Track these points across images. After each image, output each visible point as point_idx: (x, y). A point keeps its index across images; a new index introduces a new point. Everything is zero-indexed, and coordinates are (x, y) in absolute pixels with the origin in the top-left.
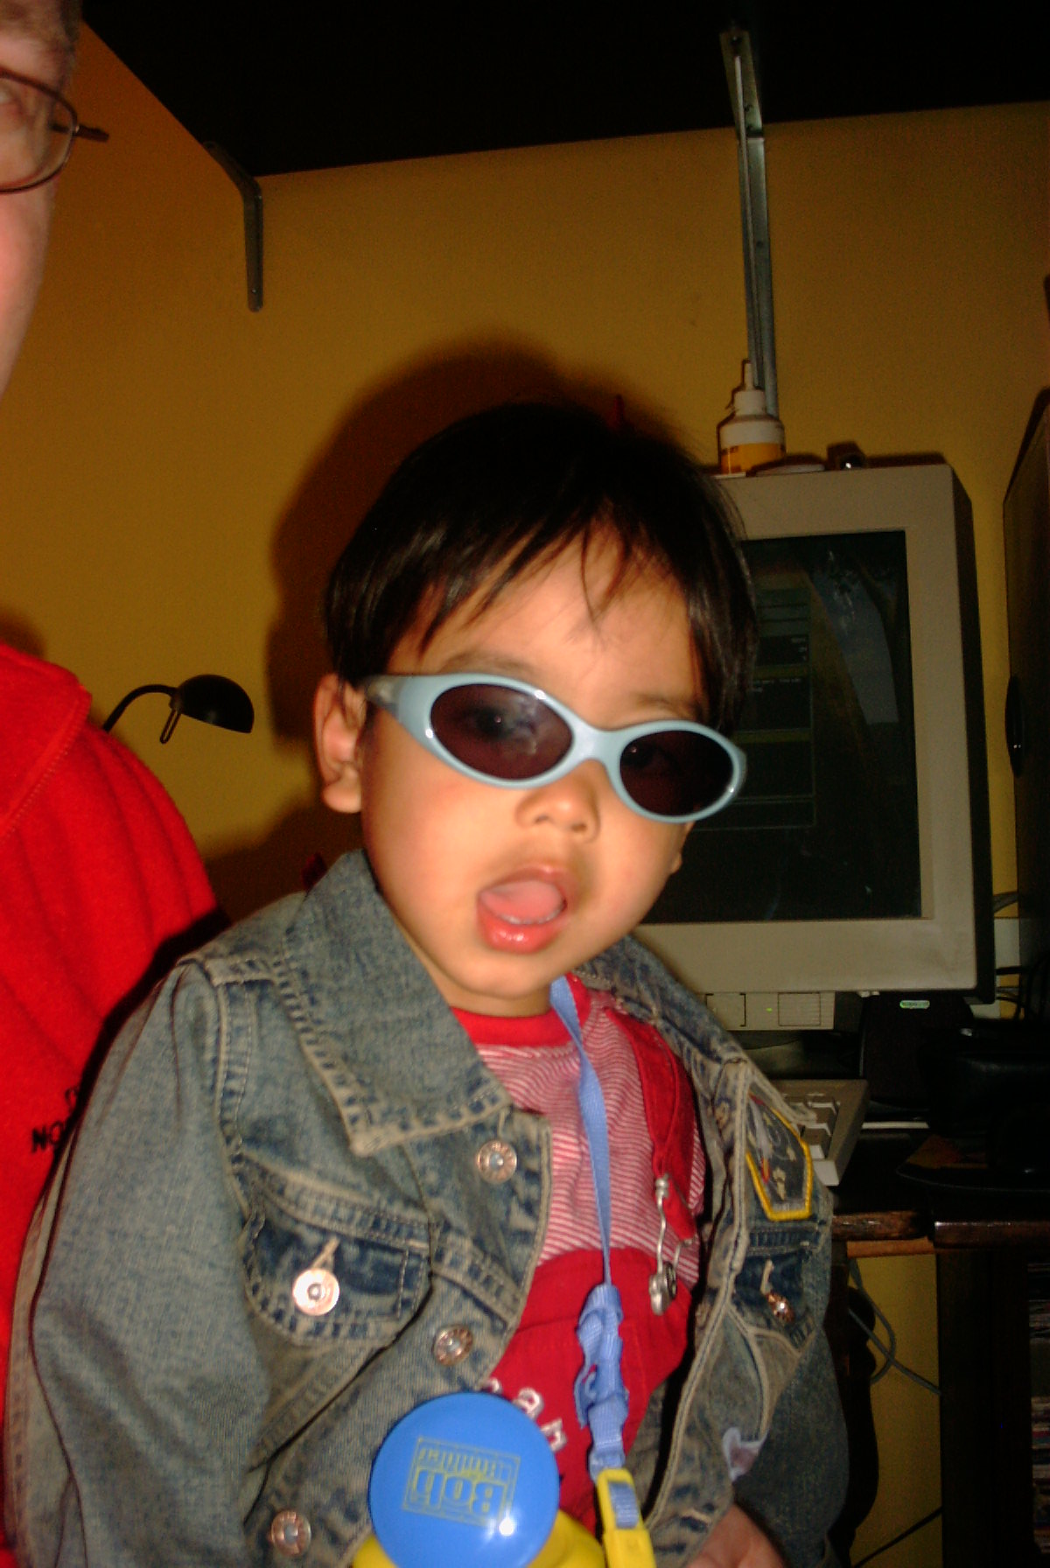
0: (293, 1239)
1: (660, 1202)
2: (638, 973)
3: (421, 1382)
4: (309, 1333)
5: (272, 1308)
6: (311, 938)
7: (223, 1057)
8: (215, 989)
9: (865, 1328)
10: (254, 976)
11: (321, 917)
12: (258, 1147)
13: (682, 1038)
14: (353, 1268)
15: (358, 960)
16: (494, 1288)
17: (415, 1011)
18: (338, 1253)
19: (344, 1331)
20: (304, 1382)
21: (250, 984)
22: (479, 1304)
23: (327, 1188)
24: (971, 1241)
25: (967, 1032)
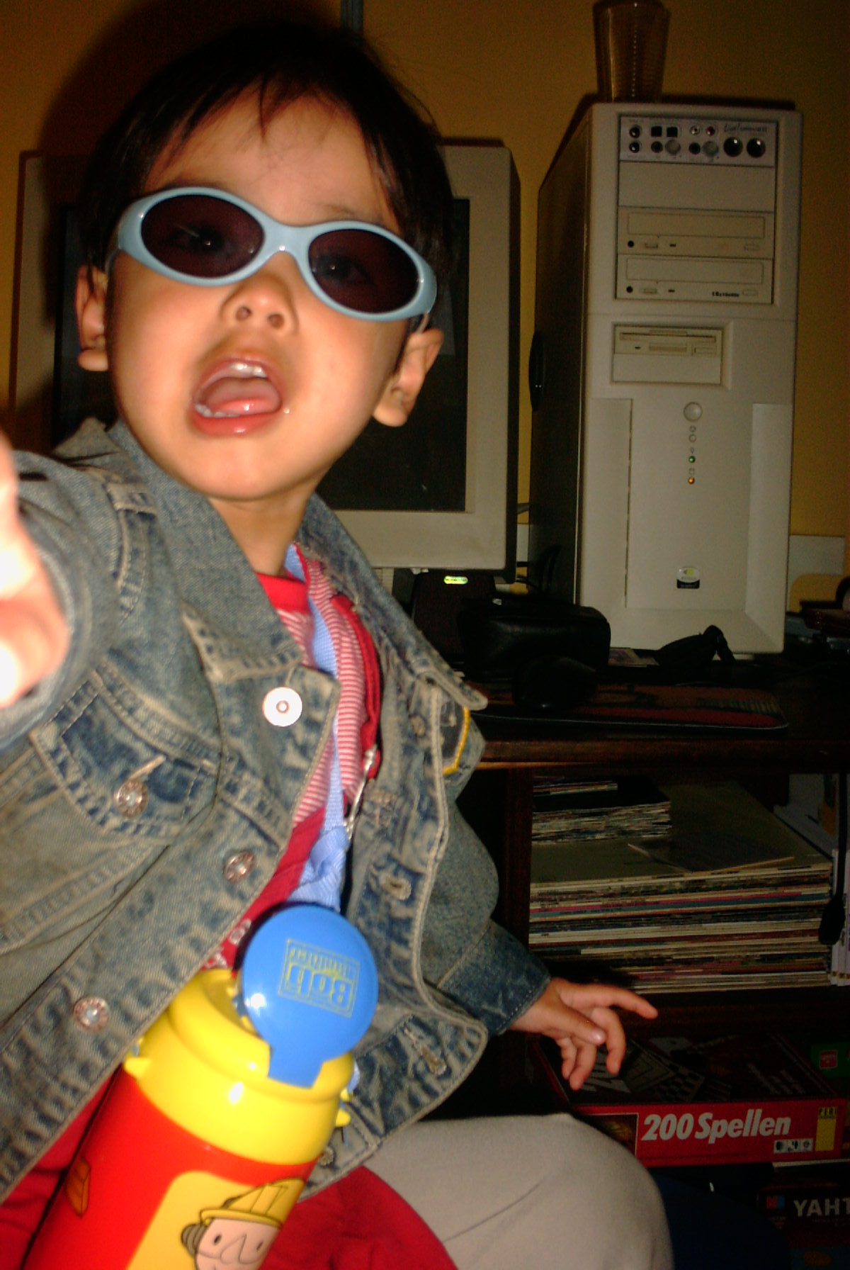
1: (367, 768)
3: (209, 895)
8: (116, 512)
10: (146, 508)
16: (274, 820)
21: (143, 515)
22: (261, 832)
24: (503, 756)
25: (497, 601)
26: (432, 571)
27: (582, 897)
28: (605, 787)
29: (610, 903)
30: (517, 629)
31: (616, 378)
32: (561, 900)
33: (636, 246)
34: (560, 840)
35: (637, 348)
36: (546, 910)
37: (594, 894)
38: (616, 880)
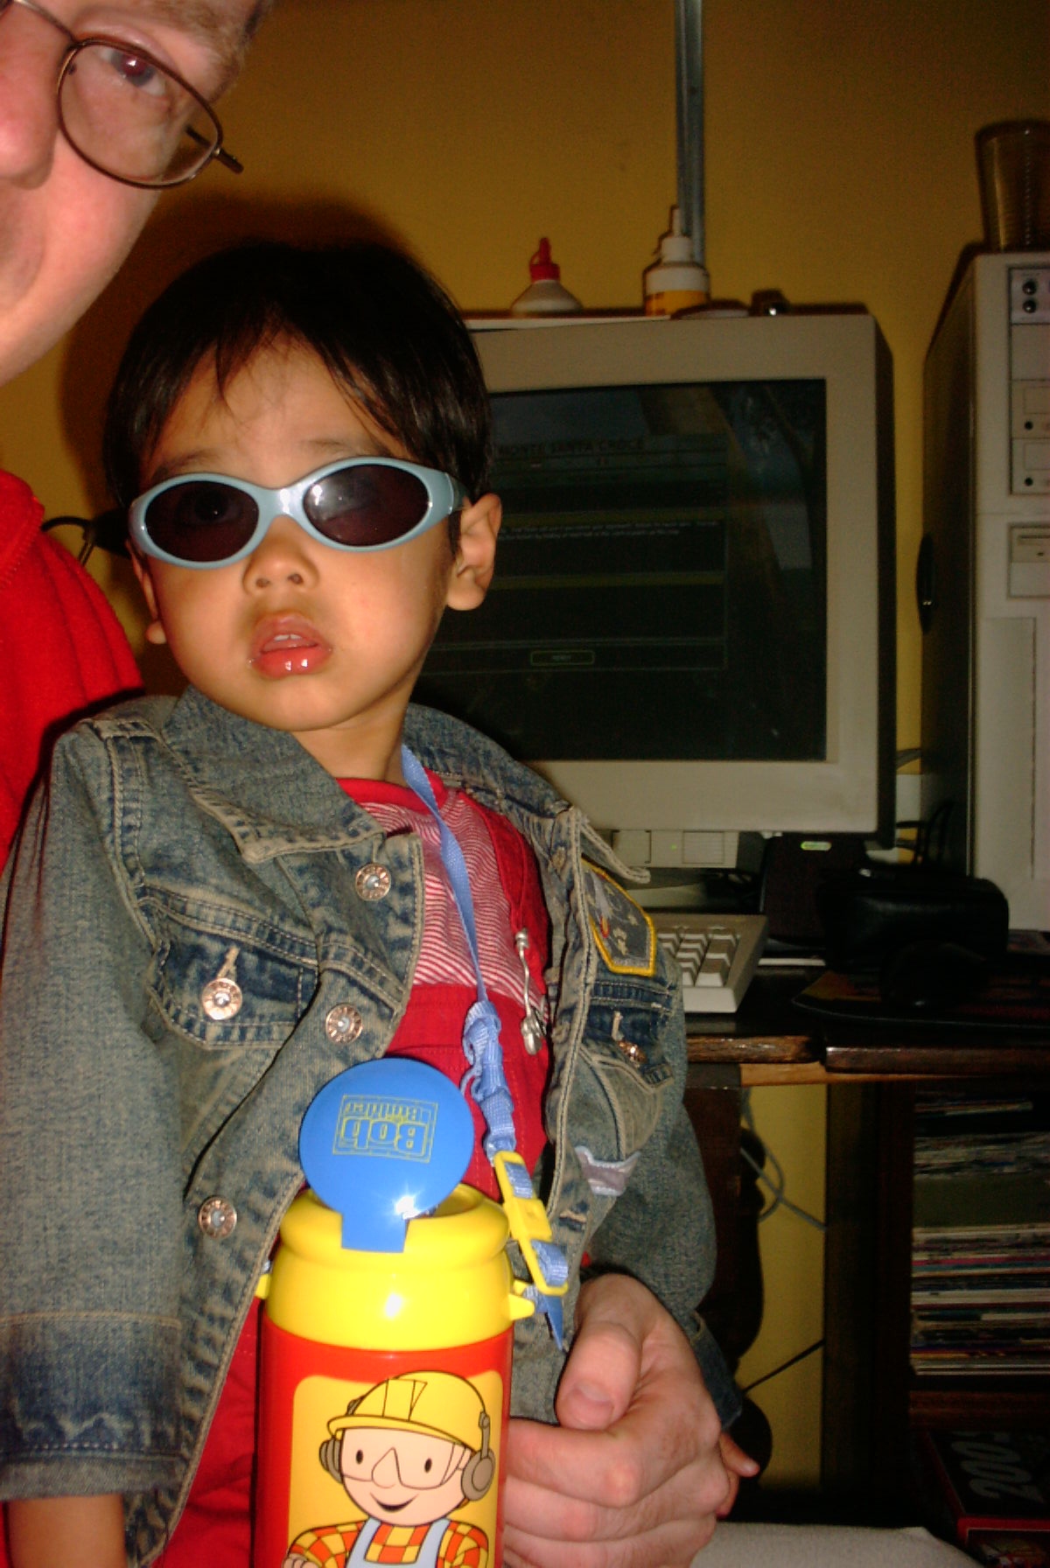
0: (198, 951)
1: (522, 954)
2: (481, 759)
3: (319, 1065)
4: (218, 1039)
5: (183, 1019)
6: (190, 728)
7: (118, 795)
8: (105, 741)
9: (754, 1164)
10: (138, 733)
11: (196, 710)
12: (160, 875)
13: (522, 810)
14: (254, 976)
15: (235, 739)
16: (377, 978)
17: (291, 769)
18: (239, 962)
19: (250, 1035)
20: (216, 1096)
21: (136, 740)
22: (364, 991)
23: (224, 901)
24: (862, 1066)
25: (865, 873)
26: (787, 835)
27: (983, 1247)
28: (1016, 1107)
29: (1019, 1255)
30: (891, 907)
31: (1014, 592)
32: (955, 1250)
33: (1035, 428)
34: (957, 1173)
35: (1040, 554)
36: (937, 1262)
37: (997, 1244)
38: (1026, 1226)
